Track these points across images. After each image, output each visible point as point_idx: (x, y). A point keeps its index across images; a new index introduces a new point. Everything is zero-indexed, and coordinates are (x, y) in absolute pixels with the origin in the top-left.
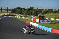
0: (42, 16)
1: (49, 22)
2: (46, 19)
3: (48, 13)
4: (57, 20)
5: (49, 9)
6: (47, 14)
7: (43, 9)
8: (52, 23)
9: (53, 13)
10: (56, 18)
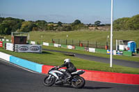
0: (21, 35)
1: (38, 51)
2: (32, 42)
3: (36, 30)
4: (56, 45)
5: (39, 21)
6: (34, 33)
7: (24, 21)
8: (43, 53)
9: (47, 30)
10: (54, 42)
